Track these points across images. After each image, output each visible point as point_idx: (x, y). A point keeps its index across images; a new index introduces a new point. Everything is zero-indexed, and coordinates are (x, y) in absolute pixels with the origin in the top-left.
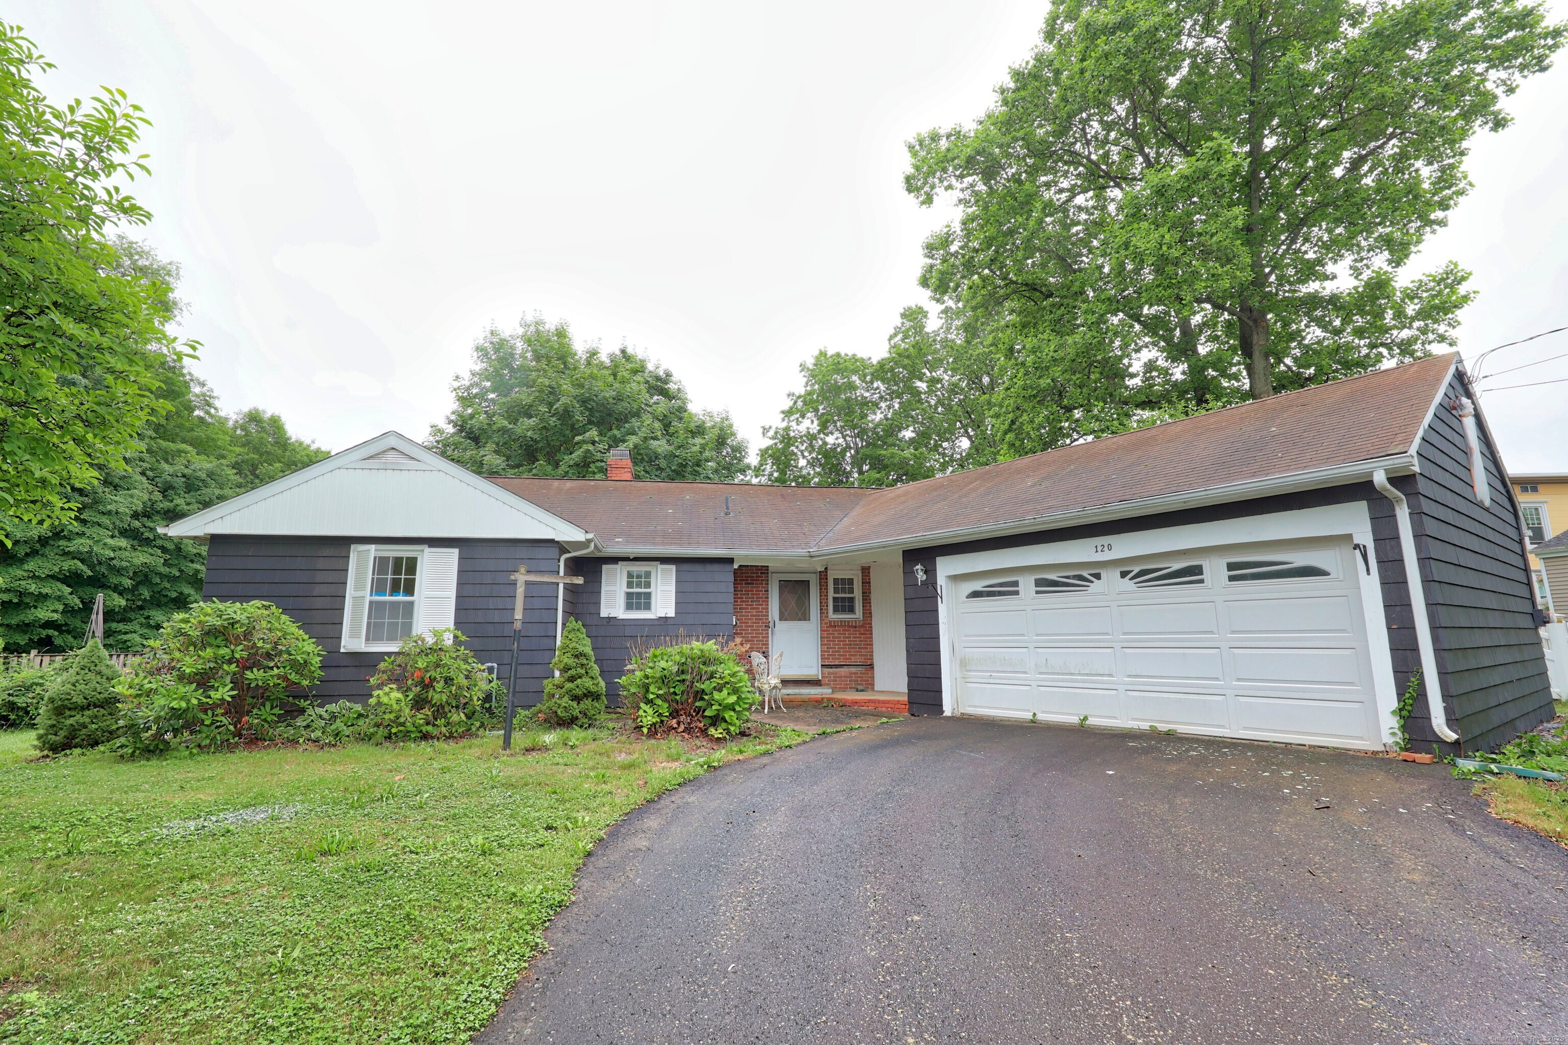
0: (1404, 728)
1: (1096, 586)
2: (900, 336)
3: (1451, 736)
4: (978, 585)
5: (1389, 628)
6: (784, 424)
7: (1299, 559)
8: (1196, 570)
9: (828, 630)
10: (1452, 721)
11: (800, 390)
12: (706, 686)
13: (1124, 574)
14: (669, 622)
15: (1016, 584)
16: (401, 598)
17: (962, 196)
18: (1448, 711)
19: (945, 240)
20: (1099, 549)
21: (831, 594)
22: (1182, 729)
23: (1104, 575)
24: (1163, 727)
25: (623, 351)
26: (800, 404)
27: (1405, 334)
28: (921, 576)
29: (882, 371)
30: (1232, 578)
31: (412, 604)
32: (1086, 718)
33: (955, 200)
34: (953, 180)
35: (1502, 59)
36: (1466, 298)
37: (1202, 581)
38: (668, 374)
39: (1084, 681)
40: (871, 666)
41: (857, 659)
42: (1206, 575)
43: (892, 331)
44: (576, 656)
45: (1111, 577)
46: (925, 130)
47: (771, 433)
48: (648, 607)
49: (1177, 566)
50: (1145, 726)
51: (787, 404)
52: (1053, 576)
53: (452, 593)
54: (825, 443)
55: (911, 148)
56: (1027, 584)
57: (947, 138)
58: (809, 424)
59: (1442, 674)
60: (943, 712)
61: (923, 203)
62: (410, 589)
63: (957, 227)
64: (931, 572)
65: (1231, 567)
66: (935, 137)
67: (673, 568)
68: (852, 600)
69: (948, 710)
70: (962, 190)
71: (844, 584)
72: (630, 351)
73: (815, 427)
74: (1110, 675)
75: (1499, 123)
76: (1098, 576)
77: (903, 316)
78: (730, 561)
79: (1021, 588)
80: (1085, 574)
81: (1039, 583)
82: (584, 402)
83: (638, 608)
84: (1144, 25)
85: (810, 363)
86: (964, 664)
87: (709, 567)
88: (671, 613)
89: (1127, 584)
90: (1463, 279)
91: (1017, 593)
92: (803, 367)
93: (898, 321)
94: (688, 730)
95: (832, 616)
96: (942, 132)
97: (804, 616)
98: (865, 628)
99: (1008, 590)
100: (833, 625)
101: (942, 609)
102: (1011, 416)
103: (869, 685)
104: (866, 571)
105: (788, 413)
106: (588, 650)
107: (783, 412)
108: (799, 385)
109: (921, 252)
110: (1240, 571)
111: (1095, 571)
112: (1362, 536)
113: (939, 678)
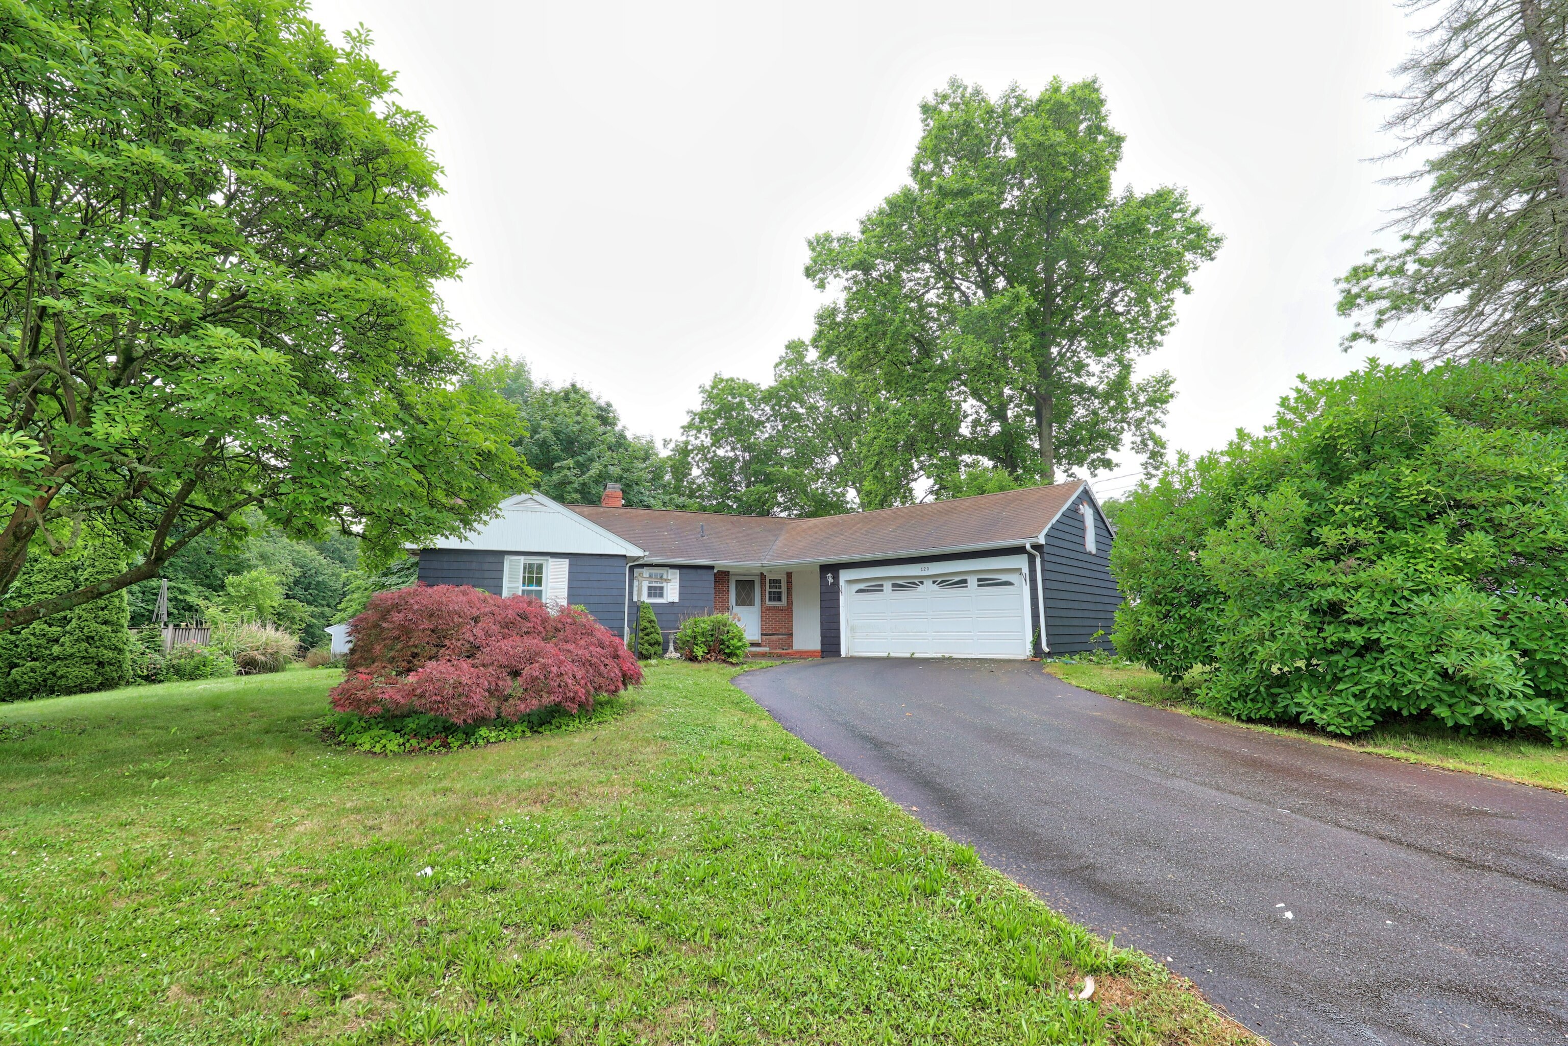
0: (1033, 649)
1: (921, 587)
2: (784, 365)
3: (1047, 650)
4: (862, 586)
5: (1031, 608)
6: (684, 438)
7: (1004, 578)
8: (965, 581)
9: (766, 612)
10: (1048, 645)
11: (698, 408)
12: (725, 637)
13: (934, 582)
14: (675, 605)
15: (882, 586)
16: (534, 588)
17: (846, 284)
18: (1048, 641)
19: (834, 312)
20: (927, 569)
21: (768, 589)
22: (955, 656)
23: (925, 582)
24: (947, 656)
25: (573, 386)
26: (697, 420)
27: (1139, 415)
28: (830, 580)
29: (770, 396)
30: (979, 586)
31: (541, 591)
32: (913, 654)
33: (841, 287)
34: (841, 272)
35: (1193, 247)
36: (1172, 396)
37: (967, 587)
38: (609, 405)
39: (914, 636)
40: (791, 635)
41: (784, 631)
42: (969, 584)
43: (778, 360)
44: (650, 622)
45: (928, 583)
46: (821, 232)
47: (672, 445)
48: (661, 595)
49: (957, 579)
50: (940, 656)
51: (686, 420)
52: (900, 582)
53: (566, 586)
54: (715, 455)
55: (810, 243)
56: (887, 586)
57: (838, 241)
58: (705, 439)
59: (1047, 626)
60: (841, 655)
61: (817, 287)
62: (539, 582)
63: (841, 305)
64: (836, 578)
65: (979, 580)
66: (828, 238)
67: (677, 571)
68: (780, 593)
69: (843, 653)
70: (847, 280)
71: (776, 583)
72: (578, 386)
73: (708, 441)
74: (926, 632)
75: (1187, 291)
76: (922, 583)
77: (787, 347)
78: (712, 567)
79: (885, 588)
80: (916, 581)
81: (894, 585)
82: (556, 433)
83: (655, 596)
84: (977, 197)
85: (708, 385)
86: (853, 629)
87: (700, 571)
88: (677, 600)
89: (935, 587)
90: (1171, 382)
91: (882, 590)
92: (703, 390)
93: (782, 352)
94: (716, 660)
95: (768, 603)
96: (834, 235)
97: (751, 604)
98: (788, 611)
99: (878, 589)
100: (768, 609)
101: (842, 599)
102: (876, 458)
103: (791, 646)
104: (789, 575)
105: (686, 428)
106: (654, 618)
107: (683, 427)
108: (697, 403)
109: (813, 320)
110: (982, 583)
111: (921, 580)
112: (1026, 570)
113: (839, 637)
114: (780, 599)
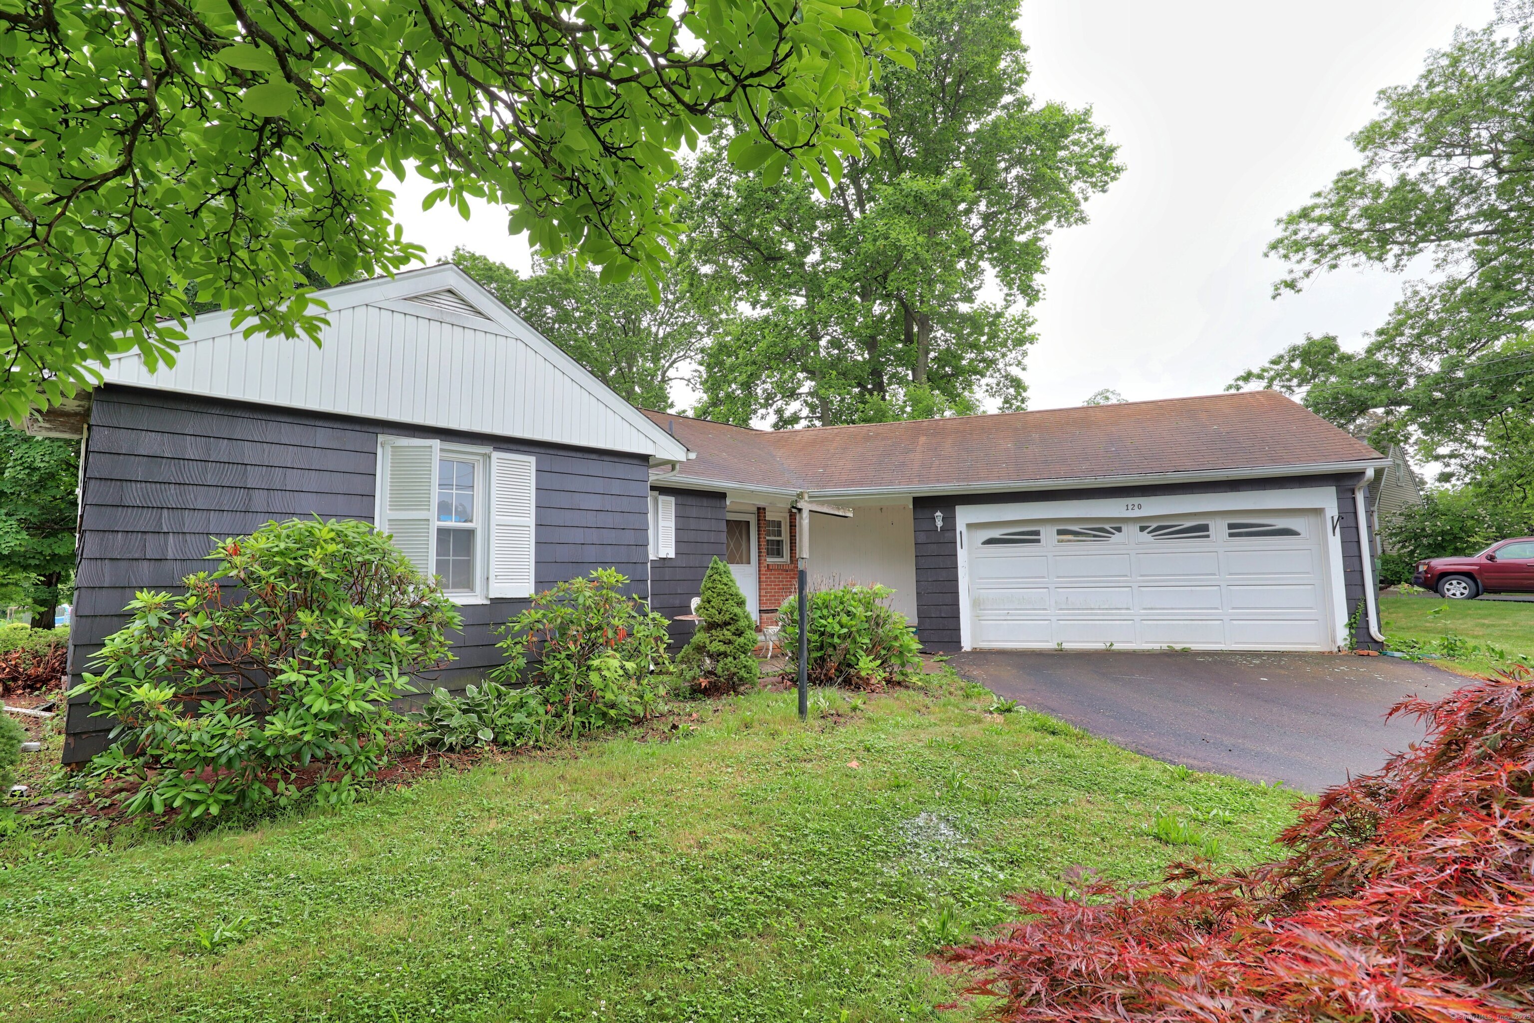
0: (1352, 635)
1: (1117, 537)
3: (1382, 638)
4: (996, 533)
5: (1345, 571)
7: (1281, 523)
8: (1205, 528)
9: (763, 574)
13: (1142, 529)
14: (667, 564)
15: (1037, 533)
20: (1130, 507)
21: (766, 536)
22: (1195, 647)
23: (1124, 528)
24: (1178, 647)
28: (938, 523)
30: (1231, 535)
31: (470, 533)
32: (1111, 645)
37: (1208, 536)
39: (1103, 615)
42: (1211, 532)
49: (1188, 524)
50: (1163, 646)
52: (1075, 528)
53: (531, 521)
56: (1049, 534)
60: (961, 648)
62: (464, 510)
64: (949, 518)
65: (1231, 526)
67: (672, 500)
68: (781, 543)
69: (967, 644)
71: (776, 525)
74: (1128, 609)
76: (1119, 530)
78: (723, 496)
79: (1042, 537)
80: (1107, 527)
81: (1061, 533)
86: (976, 604)
88: (672, 555)
89: (1145, 536)
91: (1038, 541)
95: (766, 560)
97: (748, 559)
99: (1029, 538)
100: (767, 569)
101: (962, 556)
110: (1237, 530)
111: (1118, 525)
112: (1332, 510)
113: (957, 618)
114: (779, 553)
